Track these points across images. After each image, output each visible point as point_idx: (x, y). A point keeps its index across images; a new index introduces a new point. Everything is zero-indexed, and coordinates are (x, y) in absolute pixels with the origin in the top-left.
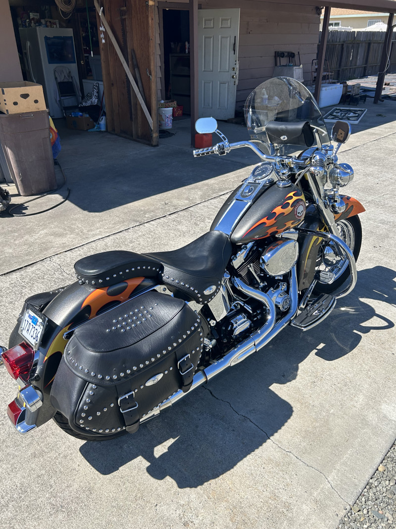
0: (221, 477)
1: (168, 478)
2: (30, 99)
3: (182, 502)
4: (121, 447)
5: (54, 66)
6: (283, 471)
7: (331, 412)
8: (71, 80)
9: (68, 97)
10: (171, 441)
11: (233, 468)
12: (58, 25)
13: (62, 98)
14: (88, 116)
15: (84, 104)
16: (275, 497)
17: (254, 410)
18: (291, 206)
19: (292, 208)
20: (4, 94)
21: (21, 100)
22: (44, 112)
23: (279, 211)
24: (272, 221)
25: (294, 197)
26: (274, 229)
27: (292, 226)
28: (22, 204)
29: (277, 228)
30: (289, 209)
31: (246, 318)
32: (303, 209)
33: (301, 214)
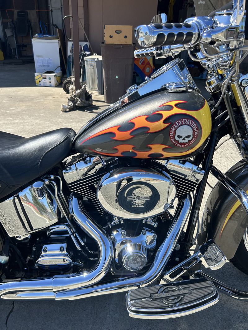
2: (122, 35)
18: (165, 122)
19: (167, 125)
20: (105, 29)
21: (115, 35)
22: (130, 45)
23: (142, 123)
24: (126, 135)
25: (175, 108)
26: (129, 148)
27: (166, 154)
28: (98, 107)
29: (133, 148)
30: (160, 125)
31: (65, 252)
32: (190, 133)
33: (187, 140)
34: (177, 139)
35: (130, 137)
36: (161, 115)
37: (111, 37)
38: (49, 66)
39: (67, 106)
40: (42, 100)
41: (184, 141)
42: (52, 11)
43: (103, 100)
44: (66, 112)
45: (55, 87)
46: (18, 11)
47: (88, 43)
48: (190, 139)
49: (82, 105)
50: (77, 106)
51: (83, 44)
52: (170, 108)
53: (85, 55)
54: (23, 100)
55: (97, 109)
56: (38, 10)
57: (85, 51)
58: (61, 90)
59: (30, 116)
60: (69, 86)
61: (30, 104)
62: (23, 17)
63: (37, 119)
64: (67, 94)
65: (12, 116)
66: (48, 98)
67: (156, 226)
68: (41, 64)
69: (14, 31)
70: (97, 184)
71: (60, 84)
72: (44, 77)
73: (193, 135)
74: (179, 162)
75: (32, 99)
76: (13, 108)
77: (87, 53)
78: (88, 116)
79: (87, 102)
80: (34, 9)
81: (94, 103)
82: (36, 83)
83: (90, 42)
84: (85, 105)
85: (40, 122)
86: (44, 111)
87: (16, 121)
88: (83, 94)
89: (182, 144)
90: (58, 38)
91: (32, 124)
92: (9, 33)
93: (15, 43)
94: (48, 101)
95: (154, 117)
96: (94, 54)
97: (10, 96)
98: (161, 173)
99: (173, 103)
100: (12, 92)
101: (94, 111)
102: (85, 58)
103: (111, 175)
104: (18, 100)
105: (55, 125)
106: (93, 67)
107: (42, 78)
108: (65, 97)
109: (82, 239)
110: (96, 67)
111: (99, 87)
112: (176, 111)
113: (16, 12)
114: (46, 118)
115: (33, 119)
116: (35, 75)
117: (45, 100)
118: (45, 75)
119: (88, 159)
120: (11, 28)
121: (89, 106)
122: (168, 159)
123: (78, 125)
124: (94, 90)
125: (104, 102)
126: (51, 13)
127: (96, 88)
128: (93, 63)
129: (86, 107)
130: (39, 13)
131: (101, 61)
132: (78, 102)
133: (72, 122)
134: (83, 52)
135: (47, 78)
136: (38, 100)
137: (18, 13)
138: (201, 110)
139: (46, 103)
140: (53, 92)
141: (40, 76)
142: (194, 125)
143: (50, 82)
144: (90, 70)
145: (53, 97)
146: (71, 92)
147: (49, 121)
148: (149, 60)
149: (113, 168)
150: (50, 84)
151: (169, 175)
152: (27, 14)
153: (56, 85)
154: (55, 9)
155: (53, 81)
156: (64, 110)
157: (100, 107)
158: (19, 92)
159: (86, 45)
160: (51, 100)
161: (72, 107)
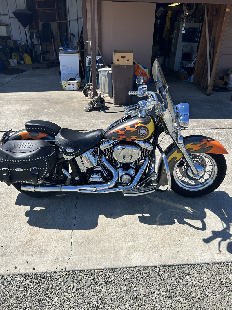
0: (41, 229)
1: (28, 218)
2: (126, 59)
3: (22, 226)
4: (29, 201)
5: (184, 44)
6: (61, 242)
7: (109, 239)
8: (191, 52)
9: (186, 61)
10: (44, 209)
11: (48, 229)
12: (194, 21)
13: (183, 61)
14: (186, 72)
15: (187, 65)
16: (47, 246)
17: (82, 218)
18: (136, 128)
19: (137, 129)
20: (114, 55)
21: (121, 59)
22: (131, 66)
23: (128, 128)
24: (123, 132)
25: (139, 124)
26: (124, 137)
27: (137, 139)
28: (109, 108)
29: (125, 137)
30: (135, 129)
31: (100, 176)
32: (145, 132)
33: (144, 135)
34: (140, 134)
35: (125, 133)
36: (135, 126)
37: (118, 60)
38: (71, 73)
39: (88, 108)
40: (70, 102)
41: (143, 135)
42: (70, 22)
43: (112, 102)
44: (87, 112)
45: (77, 91)
46: (42, 23)
47: (101, 57)
48: (145, 134)
49: (98, 107)
50: (94, 108)
51: (98, 58)
52: (138, 124)
53: (99, 67)
54: (56, 102)
55: (108, 110)
56: (59, 22)
57: (99, 63)
58: (81, 93)
59: (65, 115)
60: (88, 92)
61: (62, 105)
62: (47, 27)
63: (69, 117)
64: (86, 97)
65: (53, 115)
66: (74, 101)
67: (135, 168)
68: (65, 72)
69: (39, 40)
70: (112, 151)
71: (80, 88)
72: (69, 83)
73: (146, 132)
74: (143, 143)
75: (63, 102)
76: (52, 109)
77: (101, 65)
78: (102, 115)
79: (101, 105)
80: (56, 21)
81: (106, 105)
82: (63, 88)
83: (102, 56)
84: (100, 107)
85: (72, 119)
86: (73, 111)
87: (57, 119)
88: (99, 99)
89: (142, 136)
90: (79, 52)
91: (67, 121)
92: (35, 41)
93: (41, 50)
94: (74, 103)
95: (132, 126)
96: (106, 67)
97: (47, 99)
98: (136, 146)
99: (139, 122)
100: (47, 96)
101: (107, 111)
102: (99, 70)
103: (118, 147)
104: (53, 102)
105: (82, 121)
106: (105, 77)
107: (67, 84)
108: (85, 100)
109: (106, 172)
110: (107, 77)
111: (109, 91)
112: (140, 124)
113: (41, 23)
114: (76, 117)
115: (67, 117)
116: (63, 82)
117: (72, 102)
118: (70, 82)
119: (109, 141)
120: (36, 37)
121: (102, 107)
122: (139, 141)
123: (96, 121)
124: (105, 93)
125: (112, 103)
126: (69, 23)
127: (107, 92)
128: (105, 74)
129: (101, 108)
130: (59, 25)
131: (111, 73)
132: (96, 105)
133: (92, 120)
134: (97, 64)
135: (71, 84)
136: (67, 103)
137: (43, 24)
138: (149, 124)
139: (73, 104)
140: (76, 96)
141: (66, 83)
142: (146, 129)
143: (73, 87)
144: (103, 79)
145: (77, 100)
146: (89, 96)
147: (78, 119)
148: (146, 71)
149: (118, 145)
150: (73, 88)
151: (139, 147)
152: (49, 25)
153: (77, 89)
154: (73, 20)
155: (76, 87)
156: (86, 111)
157: (110, 108)
158: (52, 96)
159: (100, 58)
160: (76, 102)
161: (92, 109)
